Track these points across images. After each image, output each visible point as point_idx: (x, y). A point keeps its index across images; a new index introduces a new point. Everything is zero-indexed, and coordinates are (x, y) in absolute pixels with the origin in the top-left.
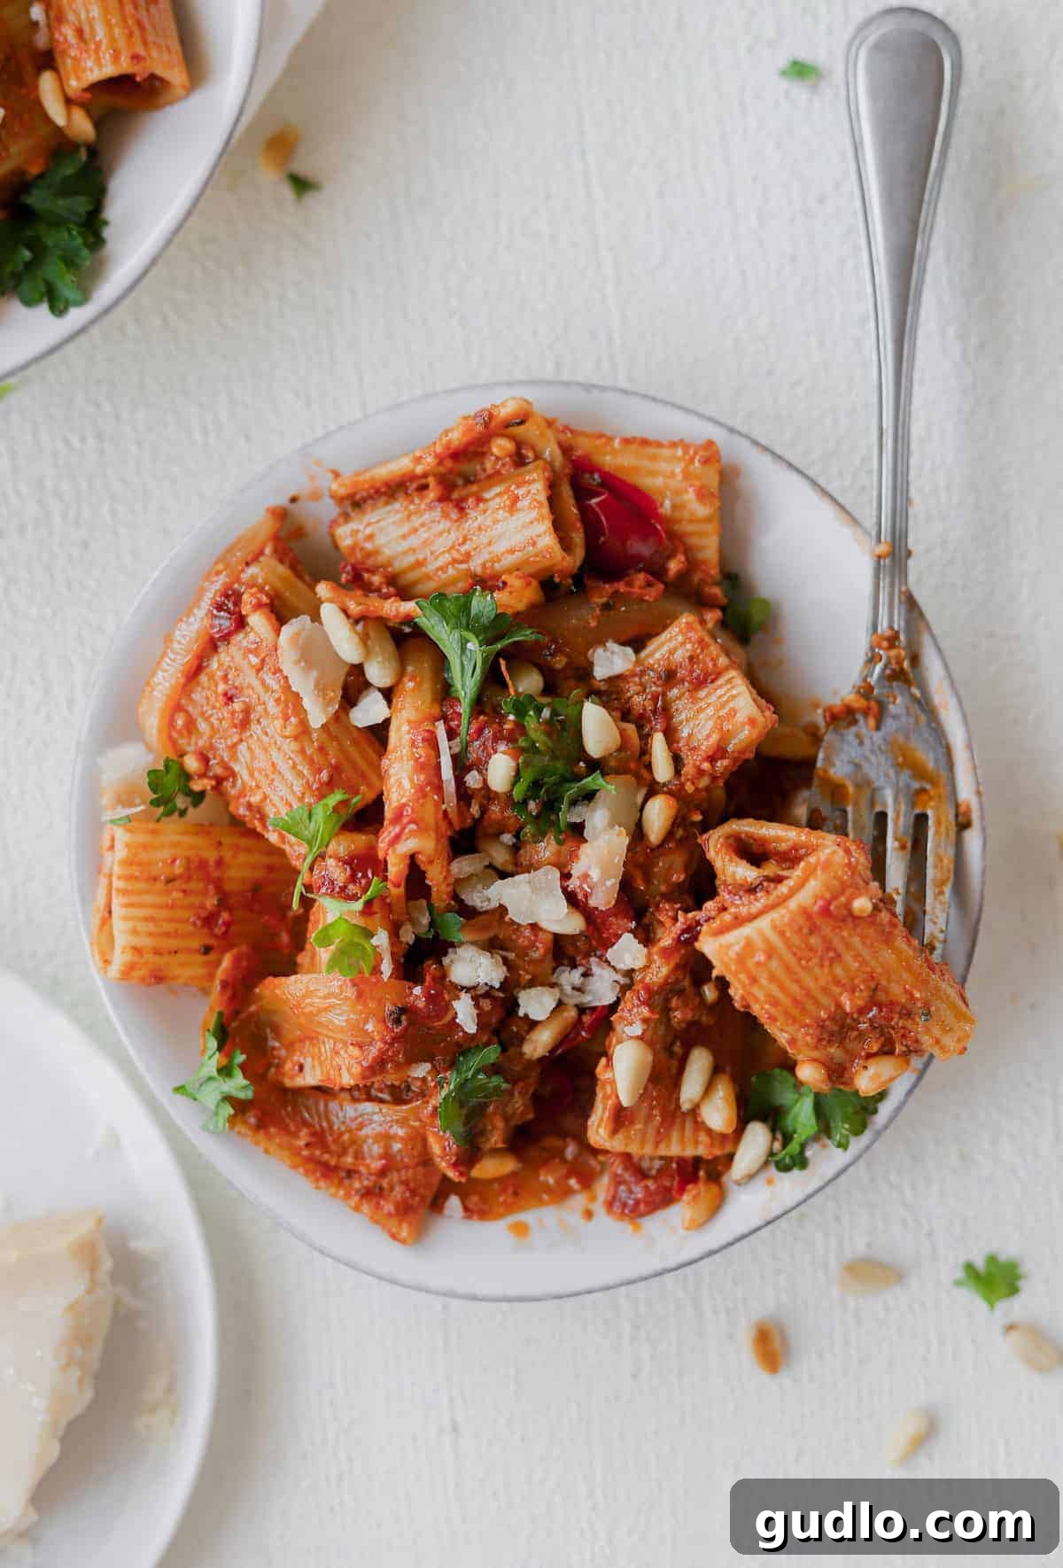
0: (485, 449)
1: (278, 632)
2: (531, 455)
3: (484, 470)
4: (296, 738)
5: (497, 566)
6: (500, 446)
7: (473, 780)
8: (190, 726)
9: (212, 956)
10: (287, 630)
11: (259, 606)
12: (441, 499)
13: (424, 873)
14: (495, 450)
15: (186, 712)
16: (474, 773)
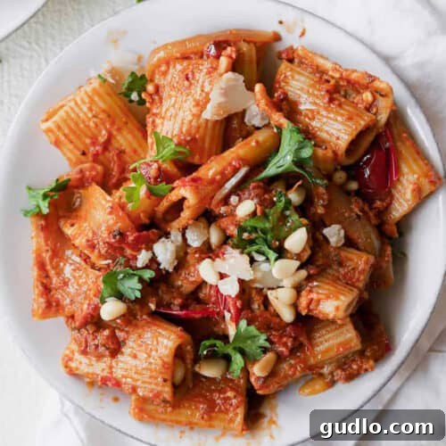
0: (361, 91)
1: (226, 72)
2: (374, 110)
3: (354, 98)
4: (194, 115)
5: (318, 133)
6: (367, 96)
7: (234, 199)
8: (165, 74)
9: (83, 158)
10: (230, 74)
11: (230, 57)
12: (328, 91)
13: (182, 210)
14: (364, 96)
15: (168, 68)
16: (237, 198)
